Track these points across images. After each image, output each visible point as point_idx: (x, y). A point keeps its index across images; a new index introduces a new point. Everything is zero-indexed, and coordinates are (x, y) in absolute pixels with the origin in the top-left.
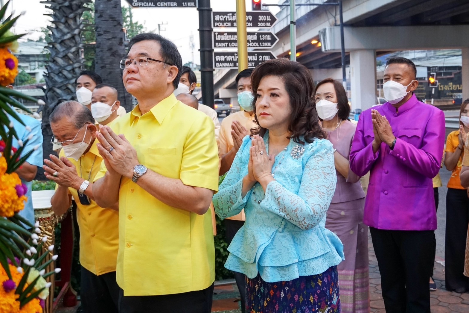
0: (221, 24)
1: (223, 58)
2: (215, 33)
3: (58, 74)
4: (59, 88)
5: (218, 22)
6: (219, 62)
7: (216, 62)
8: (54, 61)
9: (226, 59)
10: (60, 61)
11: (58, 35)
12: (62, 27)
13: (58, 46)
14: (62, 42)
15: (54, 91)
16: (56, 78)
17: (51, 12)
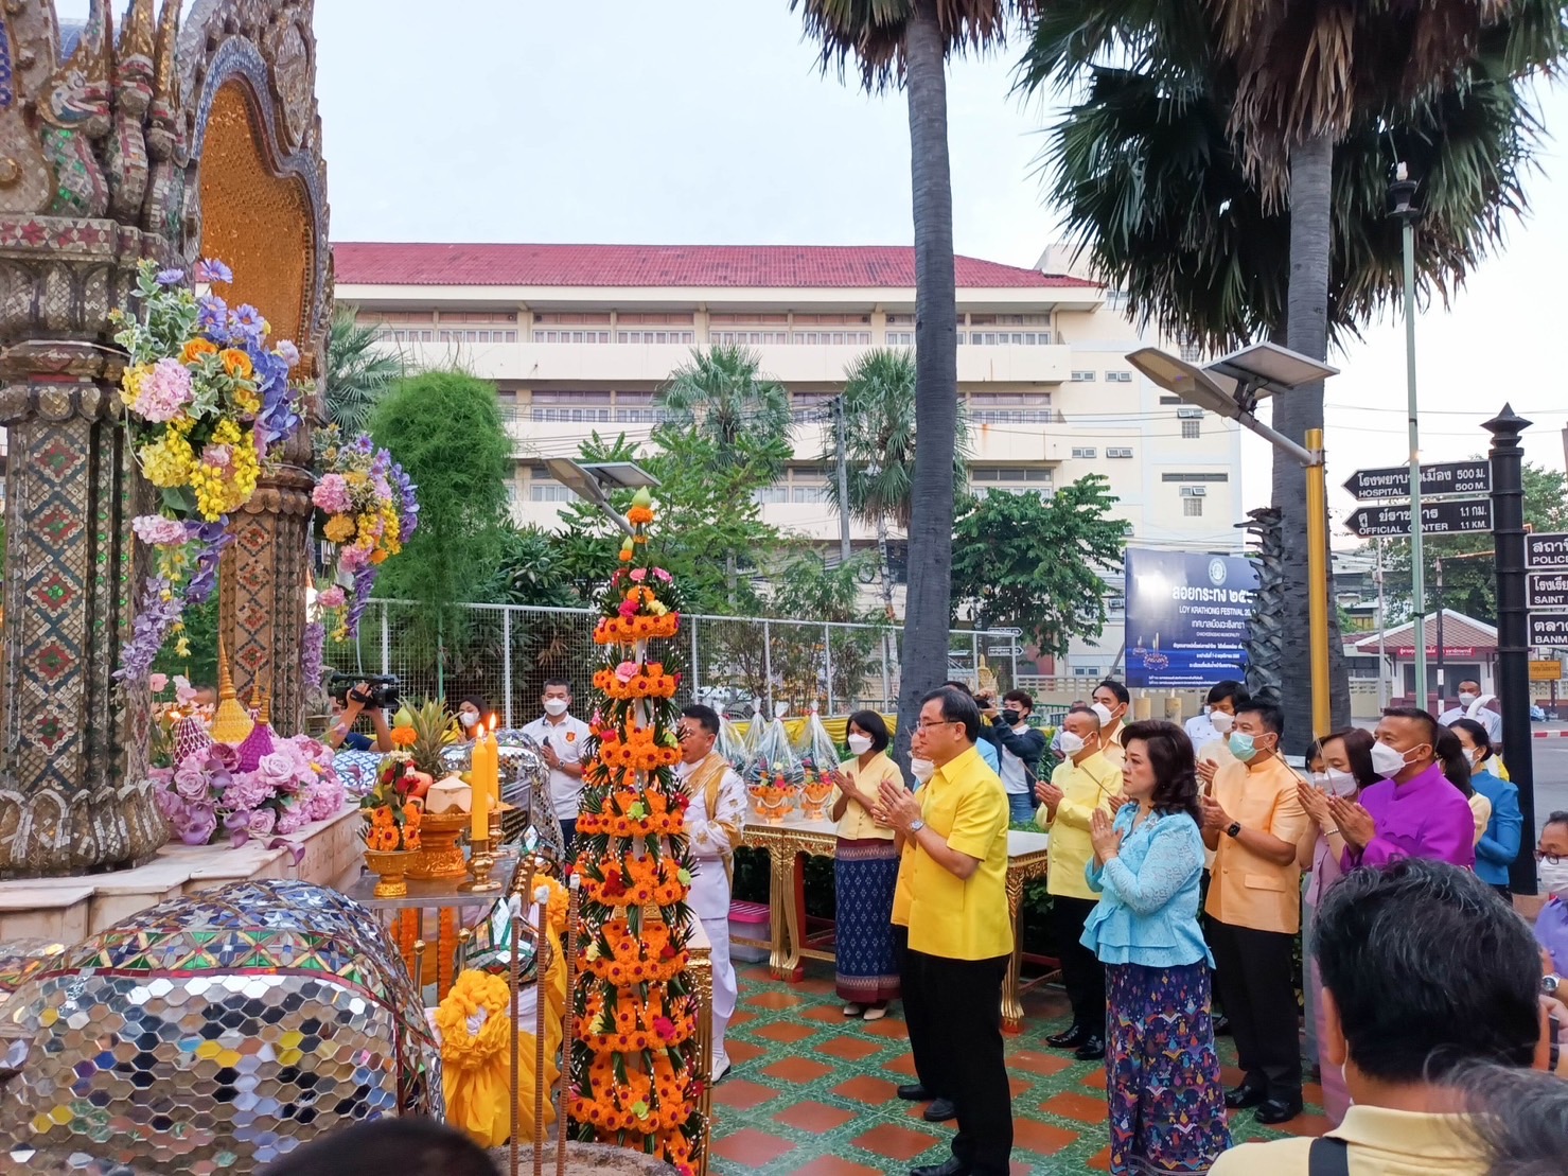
0: (1548, 560)
1: (1551, 626)
2: (1532, 577)
3: (1264, 644)
4: (1265, 667)
5: (1539, 554)
6: (1543, 634)
7: (1534, 633)
8: (1259, 621)
9: (1559, 628)
10: (1268, 621)
11: (1267, 577)
12: (1273, 563)
13: (1266, 595)
14: (1273, 589)
15: (1257, 672)
16: (1261, 650)
17: (1259, 539)
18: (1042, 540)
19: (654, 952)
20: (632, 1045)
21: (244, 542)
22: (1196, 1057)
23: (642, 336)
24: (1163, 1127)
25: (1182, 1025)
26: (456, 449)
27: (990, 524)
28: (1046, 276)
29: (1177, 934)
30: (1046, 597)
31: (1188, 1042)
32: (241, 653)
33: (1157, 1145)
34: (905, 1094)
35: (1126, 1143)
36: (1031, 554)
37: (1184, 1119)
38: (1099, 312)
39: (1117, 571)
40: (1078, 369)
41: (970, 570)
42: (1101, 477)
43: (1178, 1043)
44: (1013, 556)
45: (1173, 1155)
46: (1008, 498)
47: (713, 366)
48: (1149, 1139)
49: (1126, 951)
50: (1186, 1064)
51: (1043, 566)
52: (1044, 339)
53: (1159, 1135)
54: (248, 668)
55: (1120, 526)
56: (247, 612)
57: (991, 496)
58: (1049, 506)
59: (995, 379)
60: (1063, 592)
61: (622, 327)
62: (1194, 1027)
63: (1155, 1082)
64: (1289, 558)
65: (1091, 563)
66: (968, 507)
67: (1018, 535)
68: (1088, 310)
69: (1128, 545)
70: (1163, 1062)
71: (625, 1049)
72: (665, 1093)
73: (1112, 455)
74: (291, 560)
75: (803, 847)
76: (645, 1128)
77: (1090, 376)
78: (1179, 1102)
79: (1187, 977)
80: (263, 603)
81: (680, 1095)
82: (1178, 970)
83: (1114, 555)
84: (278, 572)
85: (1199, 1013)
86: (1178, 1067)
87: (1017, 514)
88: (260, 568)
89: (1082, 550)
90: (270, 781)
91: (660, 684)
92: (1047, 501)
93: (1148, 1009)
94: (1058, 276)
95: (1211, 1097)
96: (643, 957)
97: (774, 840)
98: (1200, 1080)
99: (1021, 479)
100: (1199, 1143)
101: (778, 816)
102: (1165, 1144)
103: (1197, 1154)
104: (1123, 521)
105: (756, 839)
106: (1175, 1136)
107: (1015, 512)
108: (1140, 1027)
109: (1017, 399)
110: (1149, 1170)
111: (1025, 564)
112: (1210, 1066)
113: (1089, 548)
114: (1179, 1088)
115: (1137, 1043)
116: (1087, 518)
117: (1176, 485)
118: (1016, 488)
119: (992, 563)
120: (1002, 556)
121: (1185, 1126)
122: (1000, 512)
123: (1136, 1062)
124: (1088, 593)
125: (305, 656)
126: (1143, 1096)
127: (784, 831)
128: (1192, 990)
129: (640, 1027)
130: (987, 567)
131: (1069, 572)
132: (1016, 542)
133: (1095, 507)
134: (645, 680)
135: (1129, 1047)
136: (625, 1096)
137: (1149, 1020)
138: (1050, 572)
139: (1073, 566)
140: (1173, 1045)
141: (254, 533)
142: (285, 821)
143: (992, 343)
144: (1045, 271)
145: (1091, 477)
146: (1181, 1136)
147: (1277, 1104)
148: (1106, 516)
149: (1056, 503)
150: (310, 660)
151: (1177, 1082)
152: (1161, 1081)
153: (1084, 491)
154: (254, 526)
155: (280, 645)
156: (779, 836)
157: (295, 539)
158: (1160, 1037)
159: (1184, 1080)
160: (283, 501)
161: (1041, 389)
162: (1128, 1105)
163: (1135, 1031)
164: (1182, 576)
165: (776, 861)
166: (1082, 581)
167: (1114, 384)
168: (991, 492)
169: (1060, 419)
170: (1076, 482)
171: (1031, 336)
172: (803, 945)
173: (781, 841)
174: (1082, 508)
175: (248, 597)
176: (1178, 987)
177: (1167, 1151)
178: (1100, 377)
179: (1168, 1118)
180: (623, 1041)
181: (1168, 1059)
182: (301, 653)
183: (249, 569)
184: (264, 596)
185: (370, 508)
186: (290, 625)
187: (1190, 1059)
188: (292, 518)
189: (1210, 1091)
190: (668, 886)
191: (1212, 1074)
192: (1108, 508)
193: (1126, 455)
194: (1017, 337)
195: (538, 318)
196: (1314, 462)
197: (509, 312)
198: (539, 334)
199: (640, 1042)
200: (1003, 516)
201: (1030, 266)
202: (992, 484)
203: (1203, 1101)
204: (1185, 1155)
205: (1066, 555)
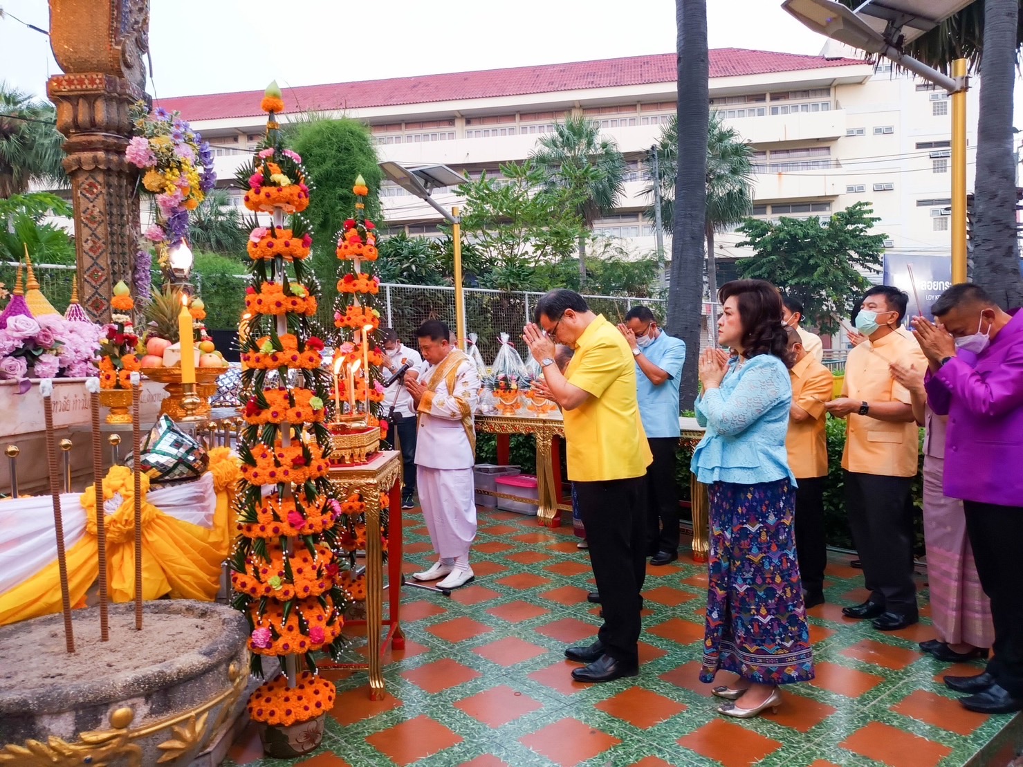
18: (820, 251)
19: (287, 461)
20: (269, 532)
21: (84, 192)
22: (776, 561)
23: (537, 128)
24: (745, 616)
25: (764, 534)
26: (340, 172)
27: (781, 242)
28: (828, 60)
29: (761, 456)
30: (823, 293)
31: (769, 548)
32: (88, 273)
33: (742, 633)
34: (591, 599)
35: (716, 630)
36: (812, 262)
37: (763, 611)
38: (868, 83)
39: (878, 272)
40: (851, 127)
41: (766, 276)
42: (867, 204)
43: (760, 549)
44: (798, 263)
45: (754, 641)
46: (794, 222)
47: (566, 132)
48: (736, 628)
49: (717, 470)
50: (767, 566)
51: (820, 270)
52: (826, 105)
53: (743, 625)
54: (94, 284)
55: (879, 239)
56: (90, 244)
57: (782, 222)
58: (826, 227)
59: (788, 139)
60: (837, 288)
61: (524, 123)
62: (774, 536)
63: (740, 581)
64: (979, 221)
65: (858, 267)
66: (766, 231)
67: (802, 249)
68: (860, 82)
69: (886, 252)
70: (747, 565)
71: (264, 535)
72: (300, 571)
73: (879, 189)
74: (121, 206)
75: (557, 432)
76: (280, 596)
77: (861, 132)
78: (760, 597)
79: (769, 494)
80: (100, 236)
81: (314, 573)
82: (760, 486)
83: (876, 261)
84: (111, 214)
85: (779, 526)
86: (759, 569)
87: (800, 233)
88: (96, 212)
89: (851, 258)
90: (16, 334)
91: (287, 244)
92: (824, 224)
93: (735, 521)
94: (836, 59)
95: (789, 594)
96: (277, 464)
97: (539, 428)
98: (778, 579)
99: (808, 211)
100: (776, 632)
101: (544, 412)
102: (748, 631)
103: (774, 641)
104: (883, 235)
105: (526, 428)
106: (756, 626)
107: (800, 232)
108: (728, 535)
109: (804, 153)
110: (738, 653)
111: (807, 269)
112: (789, 569)
113: (855, 256)
114: (760, 586)
115: (726, 549)
116: (853, 234)
117: (927, 209)
118: (802, 216)
119: (782, 269)
120: (789, 264)
121: (764, 617)
122: (789, 233)
123: (725, 564)
124: (855, 289)
125: (137, 276)
126: (730, 590)
127: (544, 421)
128: (773, 504)
129: (276, 517)
130: (779, 272)
131: (840, 273)
132: (800, 253)
133: (861, 226)
134: (273, 240)
135: (720, 552)
136: (265, 572)
137: (735, 530)
138: (826, 273)
139: (844, 270)
140: (755, 550)
141: (91, 185)
142: (39, 368)
143: (786, 113)
144: (826, 56)
145: (860, 204)
146: (761, 625)
147: (894, 616)
148: (871, 232)
149: (831, 224)
150: (140, 279)
151: (759, 581)
152: (745, 580)
153: (853, 215)
154: (91, 180)
155: (116, 268)
156: (541, 424)
157: (124, 190)
158: (744, 543)
159: (764, 579)
160: (109, 161)
161: (821, 144)
162: (719, 599)
163: (724, 538)
164: (929, 273)
165: (540, 442)
166: (851, 280)
167: (881, 137)
168: (782, 220)
169: (838, 165)
170: (847, 208)
171: (816, 105)
172: (560, 501)
173: (543, 428)
174: (850, 227)
175: (91, 232)
176: (761, 502)
177: (750, 638)
178: (869, 131)
179: (750, 610)
180: (263, 529)
181: (751, 562)
182: (133, 274)
183: (89, 211)
184: (100, 231)
185: (172, 164)
186: (124, 254)
187: (770, 563)
188: (120, 174)
189: (788, 590)
190: (298, 408)
191: (790, 575)
192: (870, 226)
193: (888, 189)
194: (805, 107)
195: (468, 122)
196: (958, 88)
197: (448, 119)
198: (469, 132)
199: (276, 530)
200: (791, 235)
201: (816, 53)
202: (784, 215)
203: (781, 597)
204: (763, 641)
205: (840, 262)
